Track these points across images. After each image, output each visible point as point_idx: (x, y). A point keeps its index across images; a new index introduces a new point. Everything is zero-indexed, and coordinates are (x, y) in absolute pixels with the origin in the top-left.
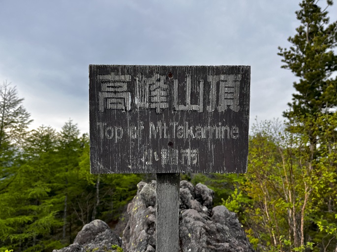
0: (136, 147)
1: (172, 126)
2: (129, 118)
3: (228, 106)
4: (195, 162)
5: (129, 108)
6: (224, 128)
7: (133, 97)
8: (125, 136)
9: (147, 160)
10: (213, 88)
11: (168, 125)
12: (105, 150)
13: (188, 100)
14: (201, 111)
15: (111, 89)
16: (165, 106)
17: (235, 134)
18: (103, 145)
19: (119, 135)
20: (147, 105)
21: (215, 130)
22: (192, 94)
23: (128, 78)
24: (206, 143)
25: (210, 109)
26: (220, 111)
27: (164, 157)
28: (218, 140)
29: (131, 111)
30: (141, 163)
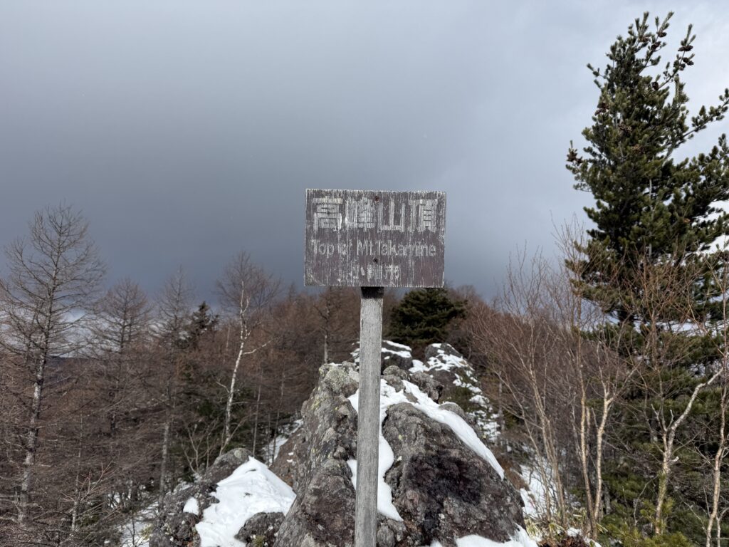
0: (345, 263)
1: (377, 245)
2: (339, 237)
3: (427, 227)
4: (397, 277)
5: (340, 227)
6: (422, 247)
7: (343, 218)
8: (336, 252)
9: (354, 274)
10: (413, 210)
11: (373, 243)
12: (318, 265)
13: (392, 221)
14: (403, 231)
15: (325, 211)
16: (370, 226)
17: (433, 252)
18: (317, 260)
19: (330, 251)
20: (356, 225)
21: (415, 249)
22: (395, 215)
23: (339, 201)
24: (407, 259)
25: (410, 229)
26: (419, 231)
27: (369, 272)
28: (418, 257)
29: (341, 230)
30: (349, 277)
